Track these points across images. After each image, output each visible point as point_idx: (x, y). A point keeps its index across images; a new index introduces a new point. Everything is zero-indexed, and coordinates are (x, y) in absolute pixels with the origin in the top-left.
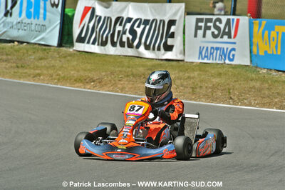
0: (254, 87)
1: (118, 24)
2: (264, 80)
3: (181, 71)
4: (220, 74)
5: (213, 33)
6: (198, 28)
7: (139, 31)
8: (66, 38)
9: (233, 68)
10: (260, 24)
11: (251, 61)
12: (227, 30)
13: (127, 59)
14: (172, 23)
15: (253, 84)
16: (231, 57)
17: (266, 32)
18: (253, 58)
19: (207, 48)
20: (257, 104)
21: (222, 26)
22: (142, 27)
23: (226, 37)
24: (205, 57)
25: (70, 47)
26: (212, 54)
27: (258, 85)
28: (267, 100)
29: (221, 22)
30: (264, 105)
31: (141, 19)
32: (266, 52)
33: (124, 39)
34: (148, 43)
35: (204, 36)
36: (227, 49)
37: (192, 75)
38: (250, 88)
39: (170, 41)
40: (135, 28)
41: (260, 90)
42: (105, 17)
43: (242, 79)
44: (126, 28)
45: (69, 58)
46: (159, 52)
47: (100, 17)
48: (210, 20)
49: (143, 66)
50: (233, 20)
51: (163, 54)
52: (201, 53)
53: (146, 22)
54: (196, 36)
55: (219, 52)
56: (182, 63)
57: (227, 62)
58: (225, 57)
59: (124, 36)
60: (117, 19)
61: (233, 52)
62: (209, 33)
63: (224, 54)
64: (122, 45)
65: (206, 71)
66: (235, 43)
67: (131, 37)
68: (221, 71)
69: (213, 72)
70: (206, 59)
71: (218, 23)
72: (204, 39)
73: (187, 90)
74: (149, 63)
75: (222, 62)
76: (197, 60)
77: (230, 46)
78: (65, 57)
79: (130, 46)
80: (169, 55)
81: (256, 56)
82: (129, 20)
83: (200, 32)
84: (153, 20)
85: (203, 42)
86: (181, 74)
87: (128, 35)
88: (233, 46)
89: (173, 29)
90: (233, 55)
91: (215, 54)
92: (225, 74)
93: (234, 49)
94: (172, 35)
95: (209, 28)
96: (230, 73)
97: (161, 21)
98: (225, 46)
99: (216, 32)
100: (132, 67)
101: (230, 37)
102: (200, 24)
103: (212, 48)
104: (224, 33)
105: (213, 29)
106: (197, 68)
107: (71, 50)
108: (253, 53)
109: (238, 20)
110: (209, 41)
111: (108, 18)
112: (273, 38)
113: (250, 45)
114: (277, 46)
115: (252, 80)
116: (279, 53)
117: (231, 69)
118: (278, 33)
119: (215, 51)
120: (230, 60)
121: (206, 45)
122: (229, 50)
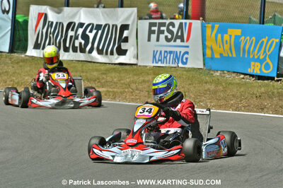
0: (209, 90)
1: (70, 30)
2: (218, 82)
3: (135, 75)
5: (166, 37)
6: (151, 32)
7: (91, 36)
8: (17, 43)
9: (187, 71)
10: (213, 28)
11: (204, 64)
12: (179, 34)
13: (80, 64)
14: (124, 27)
15: (208, 86)
16: (185, 61)
17: (219, 36)
18: (206, 61)
19: (161, 52)
20: (213, 106)
21: (175, 30)
22: (94, 31)
23: (178, 41)
24: (159, 60)
25: (21, 53)
26: (165, 57)
27: (212, 87)
28: (223, 102)
29: (174, 26)
30: (220, 107)
31: (93, 24)
33: (77, 44)
34: (100, 48)
35: (158, 40)
36: (180, 52)
37: (147, 79)
38: (205, 90)
39: (124, 46)
40: (87, 33)
41: (215, 92)
42: (57, 23)
43: (196, 82)
44: (78, 33)
45: (21, 64)
46: (112, 56)
47: (52, 23)
48: (163, 25)
49: (97, 70)
50: (186, 23)
51: (117, 59)
52: (154, 57)
53: (99, 27)
54: (149, 40)
55: (172, 55)
56: (135, 67)
57: (180, 65)
58: (178, 61)
59: (76, 41)
60: (69, 25)
61: (186, 56)
62: (162, 37)
63: (177, 58)
64: (75, 50)
66: (188, 47)
67: (83, 42)
70: (160, 62)
71: (171, 27)
73: (142, 94)
74: (103, 68)
75: (176, 65)
76: (150, 64)
77: (183, 50)
78: (18, 63)
79: (83, 51)
80: (122, 59)
81: (209, 58)
82: (81, 25)
83: (154, 37)
84: (106, 25)
85: (156, 46)
86: (136, 77)
87: (80, 40)
88: (186, 49)
89: (126, 33)
90: (187, 59)
91: (168, 58)
93: (187, 53)
94: (126, 40)
95: (162, 32)
96: (184, 77)
97: (113, 26)
98: (178, 50)
99: (170, 36)
100: (87, 72)
101: (183, 41)
102: (153, 28)
103: (165, 52)
104: (177, 37)
105: (166, 33)
106: (151, 71)
107: (23, 56)
108: (207, 57)
109: (190, 24)
110: (162, 45)
111: (60, 23)
112: (227, 41)
113: (203, 49)
114: (230, 49)
115: (206, 83)
116: (234, 55)
117: (185, 72)
118: (230, 36)
119: (169, 55)
120: (183, 63)
121: (159, 49)
122: (182, 54)
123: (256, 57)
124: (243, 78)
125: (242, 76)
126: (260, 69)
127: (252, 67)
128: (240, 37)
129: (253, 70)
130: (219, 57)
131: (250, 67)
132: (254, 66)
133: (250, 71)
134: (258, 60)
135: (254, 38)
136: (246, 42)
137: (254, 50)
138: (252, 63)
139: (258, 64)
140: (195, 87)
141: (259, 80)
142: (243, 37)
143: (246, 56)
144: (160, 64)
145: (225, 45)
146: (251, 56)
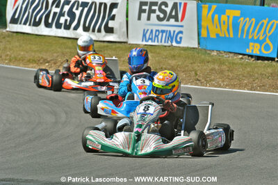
0: (214, 69)
1: (54, 6)
2: (222, 63)
4: (174, 56)
6: (141, 11)
7: (77, 13)
10: (210, 8)
11: (199, 44)
12: (173, 14)
14: (114, 5)
15: (211, 66)
16: (178, 40)
17: (216, 16)
18: (202, 41)
19: (152, 31)
20: (227, 85)
21: (168, 10)
22: (80, 9)
23: (172, 21)
24: (149, 39)
26: (157, 36)
29: (167, 6)
30: (234, 86)
31: (78, 2)
32: (217, 35)
34: (87, 25)
35: (149, 19)
36: (174, 32)
39: (111, 24)
40: (74, 10)
44: (64, 10)
46: (99, 34)
48: (155, 4)
50: (180, 3)
51: (104, 36)
52: (144, 35)
53: (84, 4)
54: (139, 18)
55: (164, 34)
56: (126, 45)
57: (174, 44)
58: (172, 40)
59: (62, 18)
61: (180, 35)
62: (153, 16)
65: (159, 53)
66: (182, 26)
67: (69, 19)
68: (172, 53)
69: (165, 54)
71: (163, 7)
72: (149, 22)
76: (141, 42)
77: (177, 30)
81: (204, 38)
82: (67, 2)
83: (144, 15)
84: (92, 3)
85: (147, 25)
87: (66, 17)
88: (180, 29)
89: (114, 12)
90: (181, 38)
91: (159, 37)
92: (179, 56)
93: (181, 32)
94: (113, 18)
95: (154, 11)
97: (101, 4)
98: (172, 29)
99: (162, 16)
101: (177, 20)
102: (144, 7)
105: (158, 13)
107: (4, 31)
108: (202, 36)
109: (185, 4)
110: (154, 24)
112: (224, 22)
113: (198, 29)
114: (228, 30)
115: (208, 62)
116: (232, 36)
117: (182, 52)
118: (228, 17)
119: (160, 34)
120: (177, 42)
121: (150, 28)
122: (176, 33)
123: (255, 38)
124: (242, 58)
125: (241, 56)
126: (260, 50)
127: (251, 48)
128: (238, 18)
129: (252, 51)
130: (215, 37)
131: (248, 48)
132: (253, 46)
133: (248, 51)
134: (258, 41)
135: (254, 19)
136: (245, 23)
137: (253, 31)
138: (251, 44)
139: (257, 45)
140: (199, 66)
141: (258, 60)
142: (242, 19)
143: (244, 37)
144: (150, 43)
145: (222, 25)
146: (250, 37)
